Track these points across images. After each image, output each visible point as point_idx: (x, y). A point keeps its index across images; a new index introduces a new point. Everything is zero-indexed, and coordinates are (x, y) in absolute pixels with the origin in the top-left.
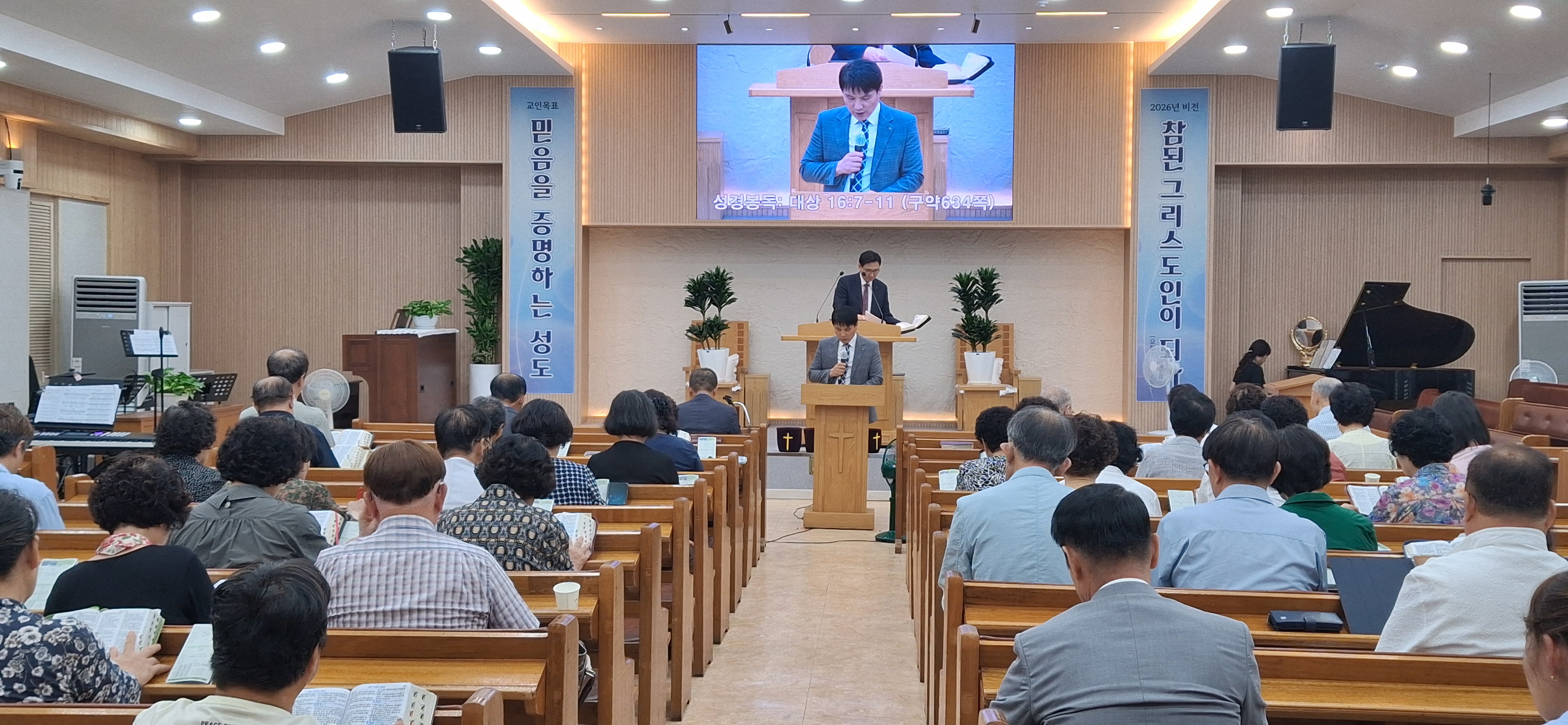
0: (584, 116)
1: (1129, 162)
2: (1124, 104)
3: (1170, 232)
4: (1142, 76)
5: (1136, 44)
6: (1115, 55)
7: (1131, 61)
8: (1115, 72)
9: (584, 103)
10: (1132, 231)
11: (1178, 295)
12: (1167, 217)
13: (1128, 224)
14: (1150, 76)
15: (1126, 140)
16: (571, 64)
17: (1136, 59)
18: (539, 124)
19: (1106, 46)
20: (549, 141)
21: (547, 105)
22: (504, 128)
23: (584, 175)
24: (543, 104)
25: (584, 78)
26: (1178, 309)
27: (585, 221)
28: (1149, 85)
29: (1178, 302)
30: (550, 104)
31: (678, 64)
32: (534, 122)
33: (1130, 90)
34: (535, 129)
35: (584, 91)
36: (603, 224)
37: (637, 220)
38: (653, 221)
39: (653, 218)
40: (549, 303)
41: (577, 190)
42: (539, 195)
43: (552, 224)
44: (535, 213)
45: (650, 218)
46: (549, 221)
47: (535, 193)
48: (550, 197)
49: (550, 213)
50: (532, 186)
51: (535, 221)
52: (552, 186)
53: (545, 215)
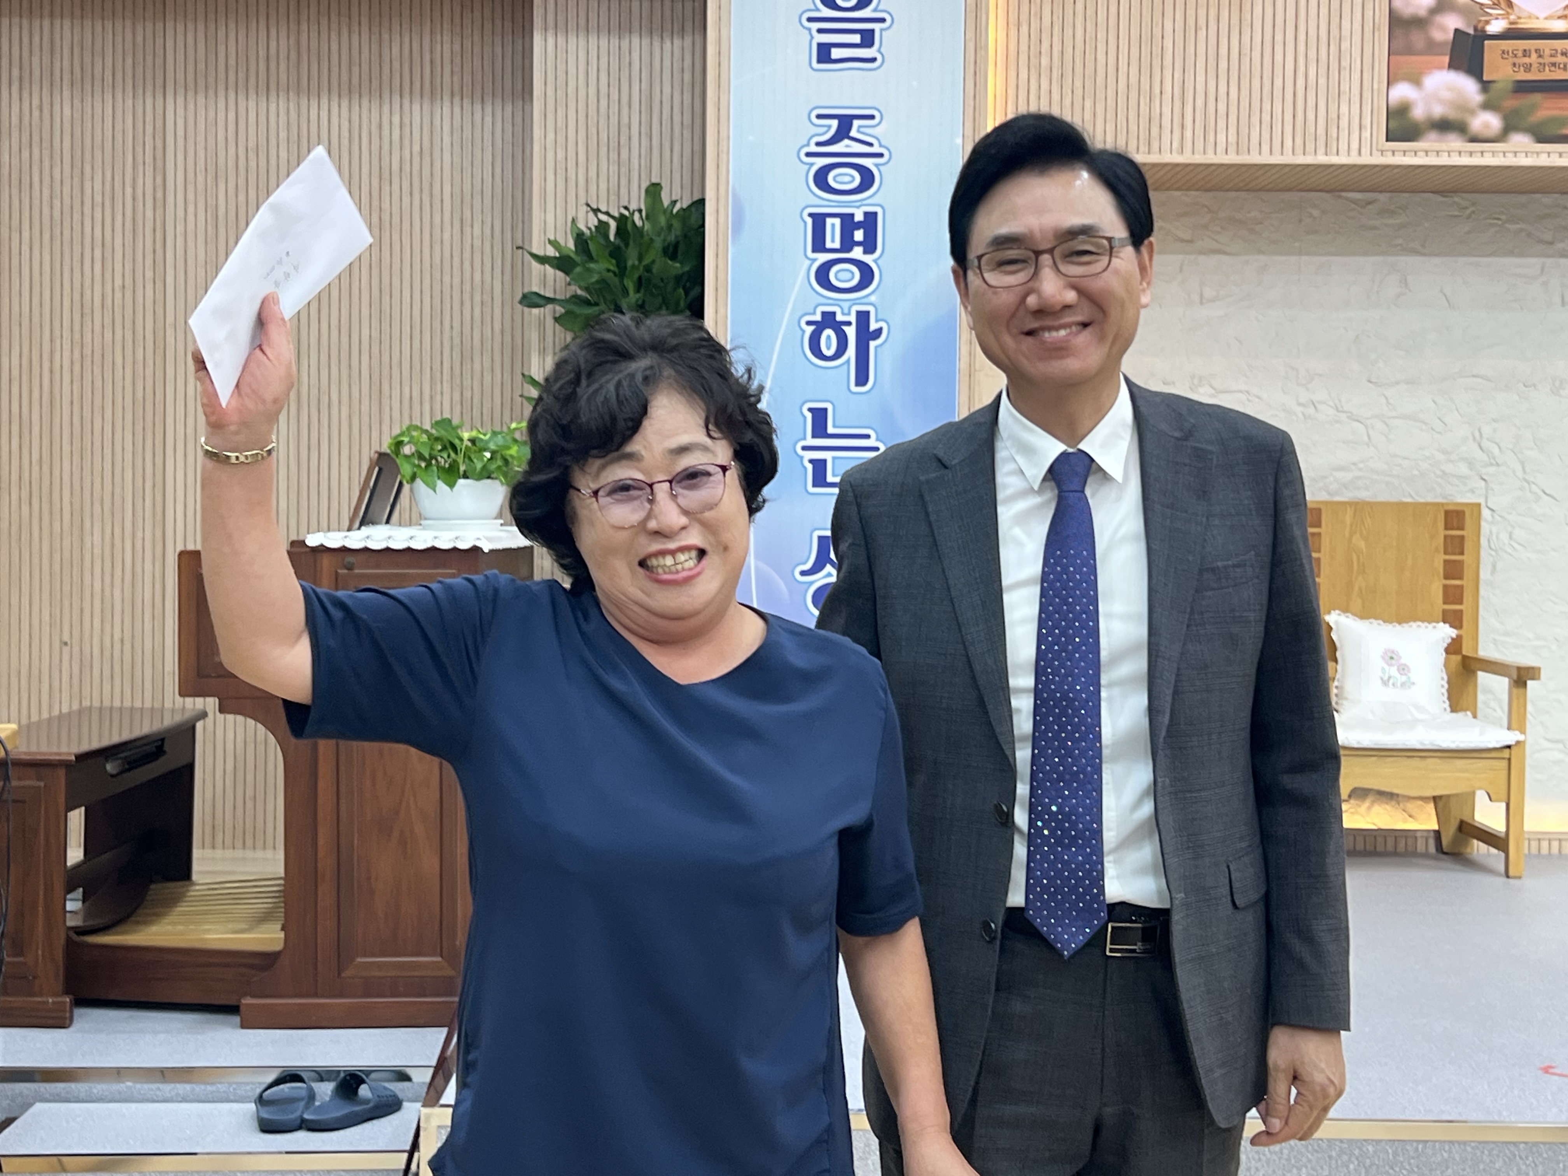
37: (1176, 145)
38: (1232, 149)
39: (1232, 138)
40: (867, 437)
41: (971, 34)
42: (836, 53)
43: (881, 155)
44: (819, 117)
45: (1222, 138)
46: (870, 145)
47: (820, 45)
48: (873, 60)
49: (872, 117)
50: (810, 20)
51: (818, 144)
52: (883, 20)
53: (856, 123)
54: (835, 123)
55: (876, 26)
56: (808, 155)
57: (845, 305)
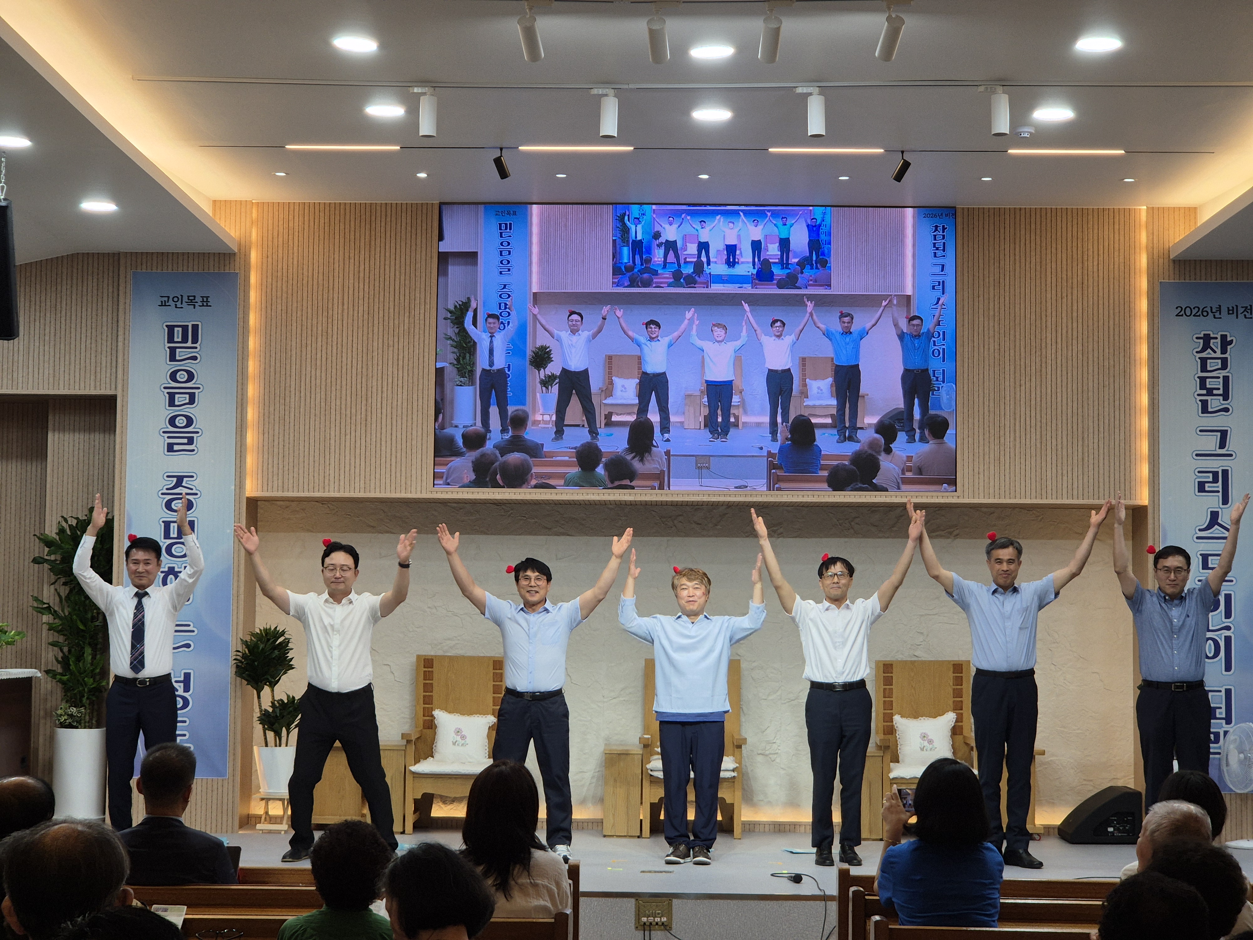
0: (254, 319)
1: (1143, 399)
2: (1132, 305)
3: (1211, 512)
4: (1161, 261)
5: (1151, 211)
6: (1117, 227)
7: (1143, 238)
8: (1116, 253)
9: (254, 296)
10: (1150, 511)
11: (1228, 615)
12: (1207, 489)
13: (1143, 498)
14: (1174, 261)
15: (1138, 363)
16: (233, 234)
17: (1151, 234)
18: (178, 332)
19: (1101, 214)
20: (195, 358)
21: (192, 301)
22: (121, 338)
23: (251, 414)
24: (185, 299)
25: (254, 256)
26: (1228, 640)
27: (251, 489)
28: (1172, 276)
29: (1228, 628)
30: (199, 299)
31: (409, 235)
32: (171, 329)
33: (1143, 283)
34: (171, 339)
35: (254, 278)
36: (280, 494)
37: (336, 489)
38: (362, 490)
39: (362, 486)
40: (189, 625)
41: (239, 438)
42: (176, 448)
43: (196, 494)
44: (168, 476)
45: (357, 485)
46: (192, 489)
47: (168, 444)
48: (193, 450)
49: (192, 477)
50: (164, 432)
51: (167, 489)
52: (198, 432)
53: (185, 479)
54: (175, 480)
55: (195, 435)
56: (162, 494)
57: (180, 564)
